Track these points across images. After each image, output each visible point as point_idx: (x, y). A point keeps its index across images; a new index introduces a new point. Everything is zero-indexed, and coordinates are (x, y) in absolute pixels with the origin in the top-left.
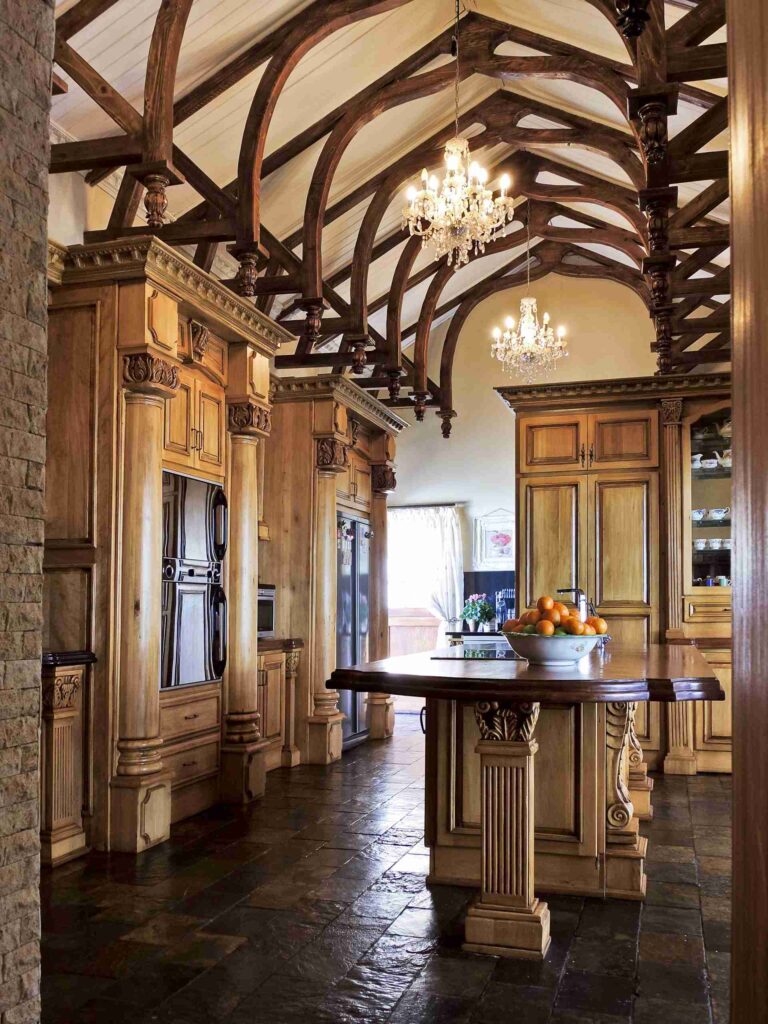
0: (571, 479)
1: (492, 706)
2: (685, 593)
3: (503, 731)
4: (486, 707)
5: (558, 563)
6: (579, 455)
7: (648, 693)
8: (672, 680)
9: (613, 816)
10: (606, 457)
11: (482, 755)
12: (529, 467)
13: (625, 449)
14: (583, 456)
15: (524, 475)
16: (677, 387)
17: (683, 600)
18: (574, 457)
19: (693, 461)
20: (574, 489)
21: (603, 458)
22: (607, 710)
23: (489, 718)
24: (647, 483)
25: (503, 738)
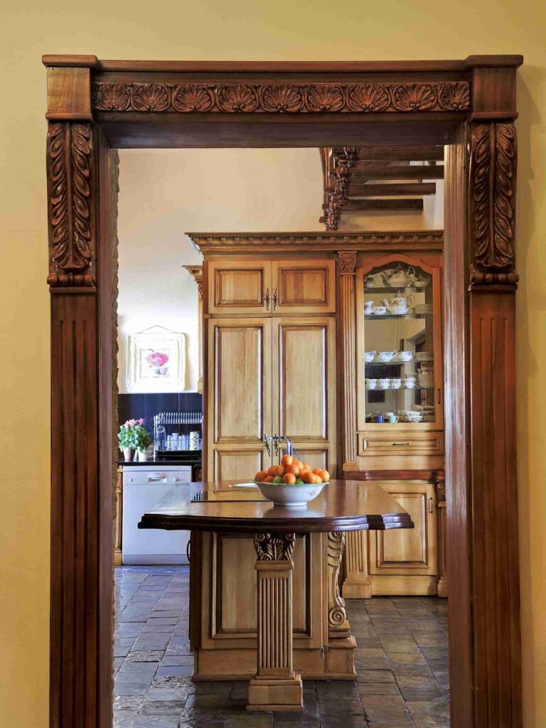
0: (256, 321)
1: (266, 536)
2: (359, 429)
3: (274, 554)
4: (262, 537)
5: (244, 400)
6: (264, 299)
7: (368, 525)
8: (382, 516)
9: (333, 617)
10: (288, 302)
11: (258, 571)
12: (216, 309)
13: (306, 295)
14: (268, 300)
15: (212, 316)
16: (353, 241)
17: (358, 435)
18: (260, 301)
19: (366, 307)
20: (259, 331)
21: (286, 303)
22: (329, 537)
23: (264, 545)
24: (326, 327)
25: (273, 559)
